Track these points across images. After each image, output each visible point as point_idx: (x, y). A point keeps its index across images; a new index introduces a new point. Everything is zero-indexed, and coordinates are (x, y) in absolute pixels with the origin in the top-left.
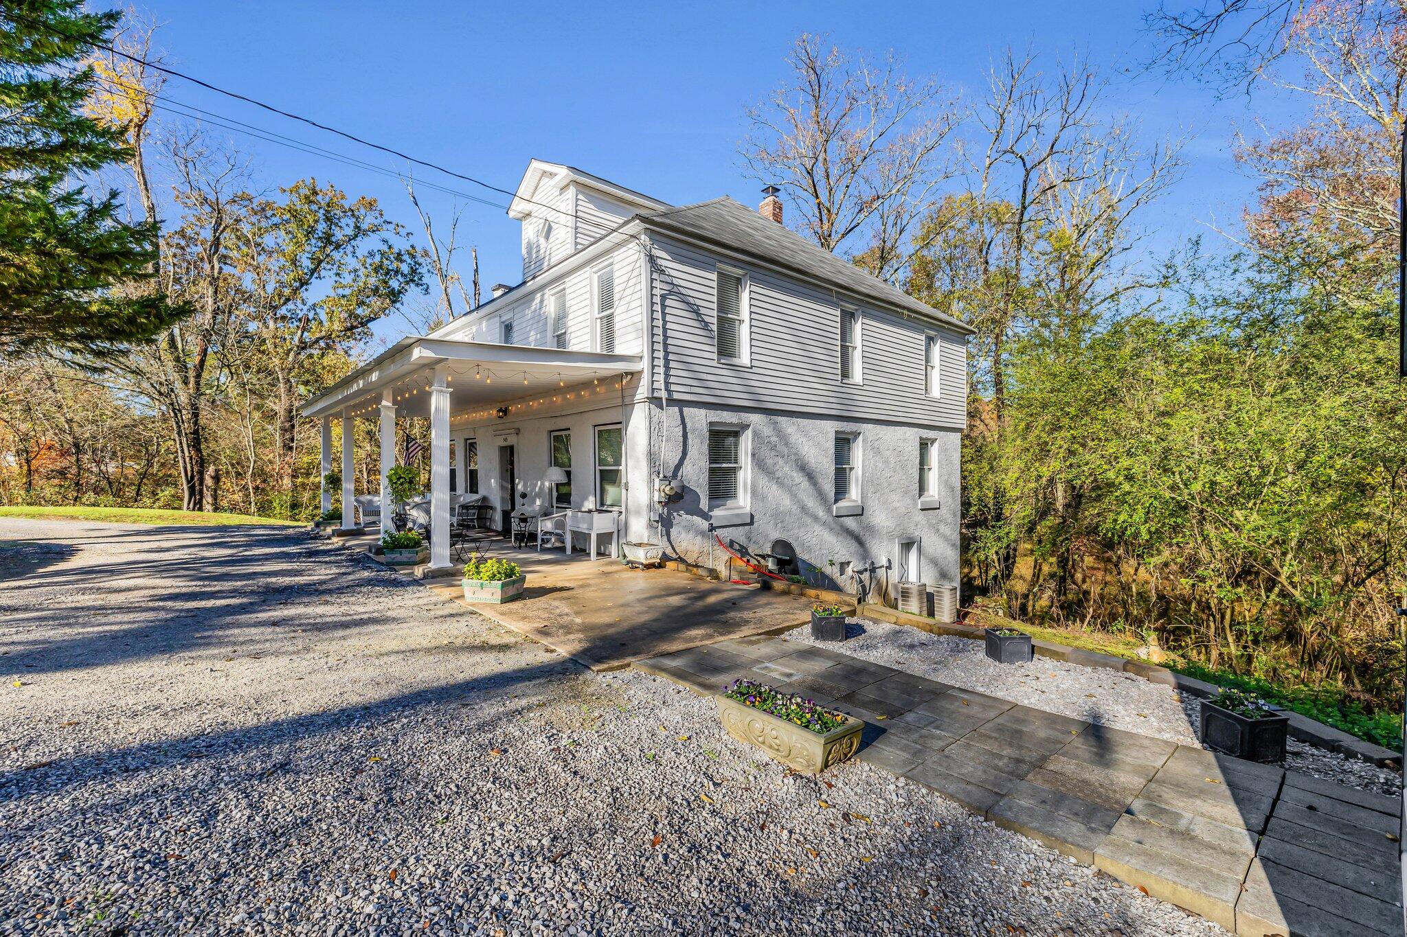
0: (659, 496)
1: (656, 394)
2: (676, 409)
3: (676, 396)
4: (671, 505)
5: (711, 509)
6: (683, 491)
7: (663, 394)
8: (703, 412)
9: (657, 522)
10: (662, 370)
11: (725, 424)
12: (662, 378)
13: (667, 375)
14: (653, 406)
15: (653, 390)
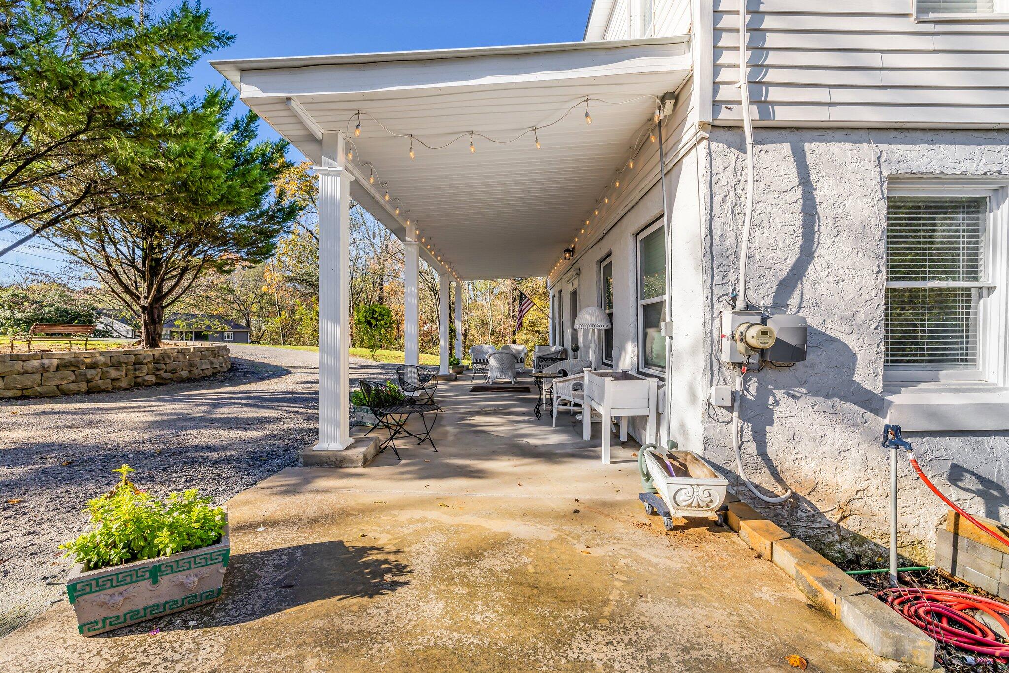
0: (733, 350)
1: (725, 115)
2: (786, 148)
3: (783, 115)
4: (770, 373)
5: (892, 387)
6: (805, 341)
7: (747, 115)
8: (868, 150)
9: (730, 409)
10: (742, 57)
11: (940, 179)
12: (741, 75)
13: (756, 66)
14: (719, 148)
15: (716, 104)
